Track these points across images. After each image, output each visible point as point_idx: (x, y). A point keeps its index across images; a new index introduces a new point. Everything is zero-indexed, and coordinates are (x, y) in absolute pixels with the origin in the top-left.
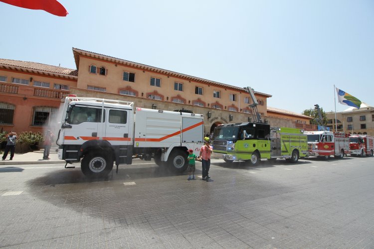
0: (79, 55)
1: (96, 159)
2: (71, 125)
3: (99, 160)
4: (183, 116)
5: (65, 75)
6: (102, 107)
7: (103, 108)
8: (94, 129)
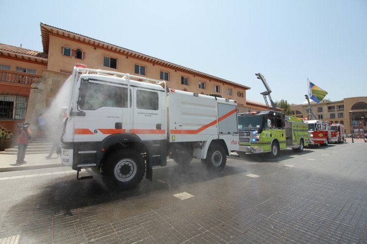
0: (48, 33)
1: (122, 163)
2: (84, 111)
3: (127, 163)
4: (218, 101)
5: (30, 56)
6: (127, 85)
7: (129, 88)
8: (118, 117)
